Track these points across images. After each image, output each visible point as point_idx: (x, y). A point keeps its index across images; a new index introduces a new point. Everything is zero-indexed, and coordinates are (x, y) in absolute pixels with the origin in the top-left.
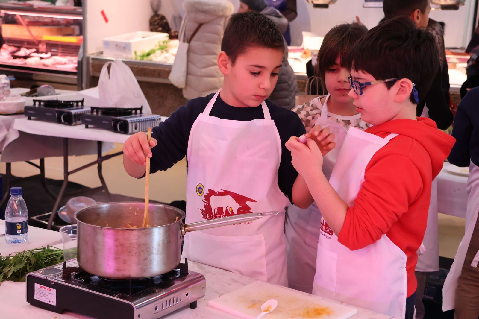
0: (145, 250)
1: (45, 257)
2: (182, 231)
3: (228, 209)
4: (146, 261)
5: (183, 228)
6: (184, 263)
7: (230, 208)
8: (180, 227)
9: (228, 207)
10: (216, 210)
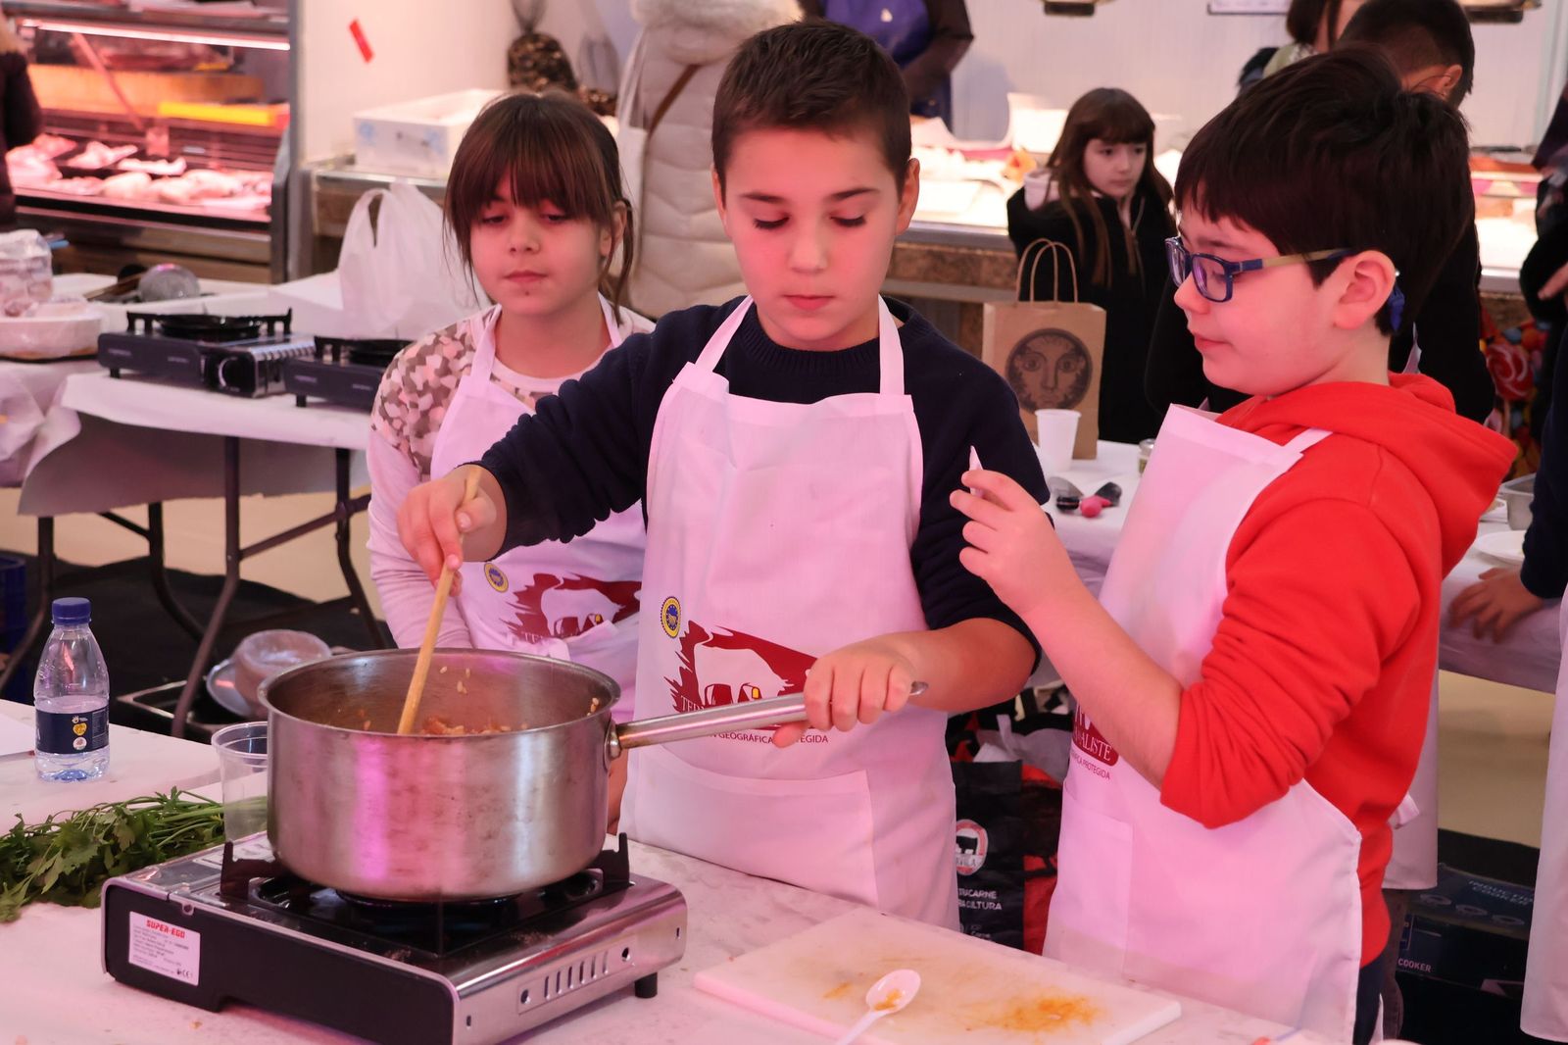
0: (489, 808)
1: (163, 827)
2: (609, 746)
3: (747, 691)
4: (492, 842)
5: (614, 734)
6: (617, 849)
7: (754, 688)
8: (603, 733)
9: (746, 685)
10: (710, 691)
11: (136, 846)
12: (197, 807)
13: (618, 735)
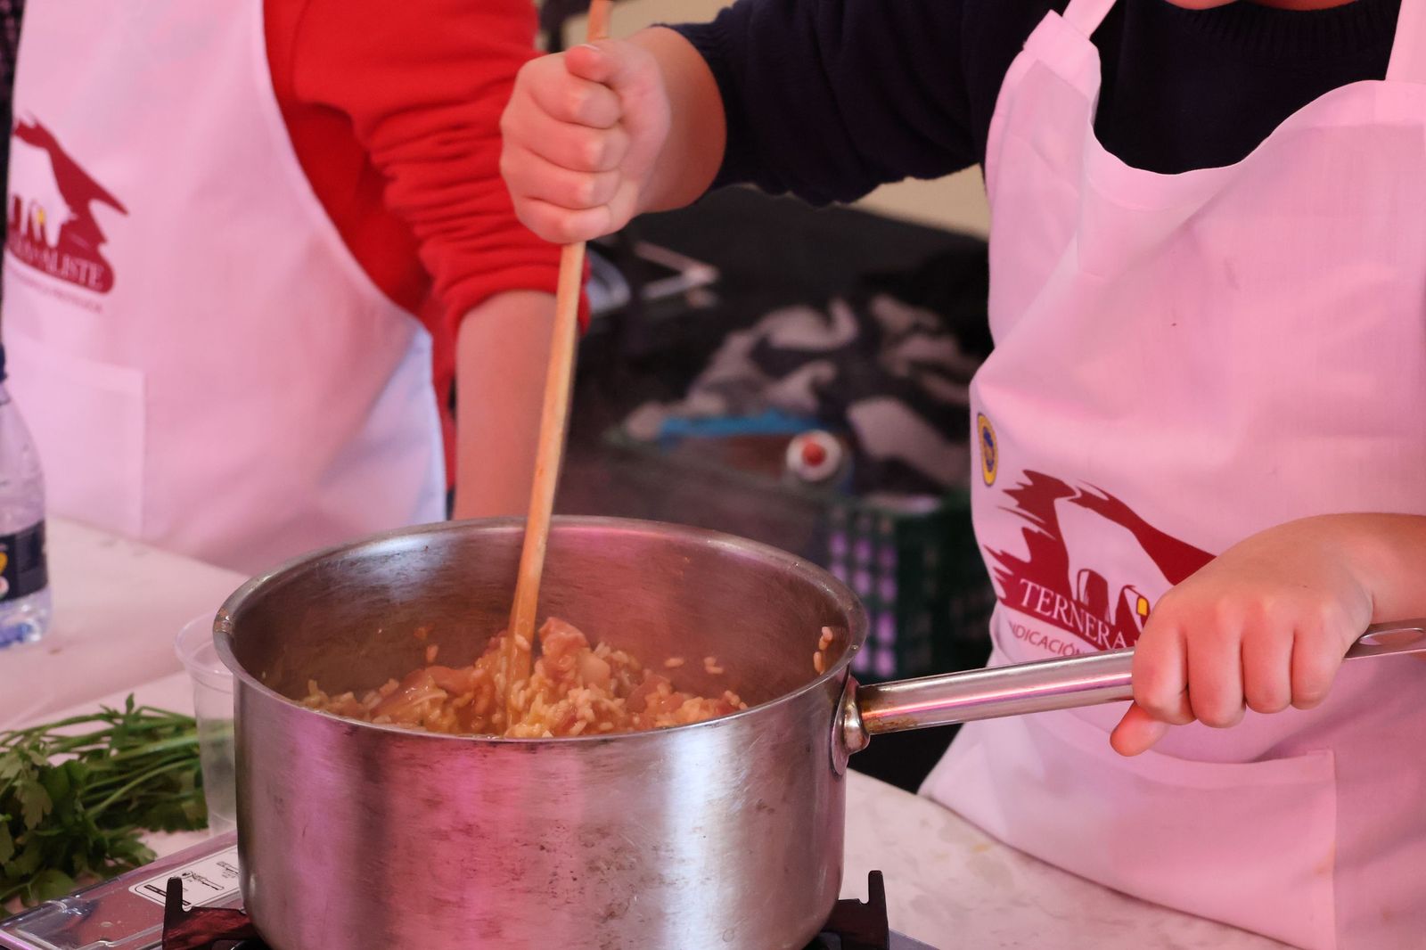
0: (608, 863)
1: (109, 774)
2: (842, 731)
3: (1131, 598)
4: (613, 924)
5: (851, 706)
6: (865, 899)
7: (1140, 597)
8: (830, 703)
9: (1129, 587)
10: (1085, 576)
11: (54, 818)
12: (170, 730)
13: (860, 709)
